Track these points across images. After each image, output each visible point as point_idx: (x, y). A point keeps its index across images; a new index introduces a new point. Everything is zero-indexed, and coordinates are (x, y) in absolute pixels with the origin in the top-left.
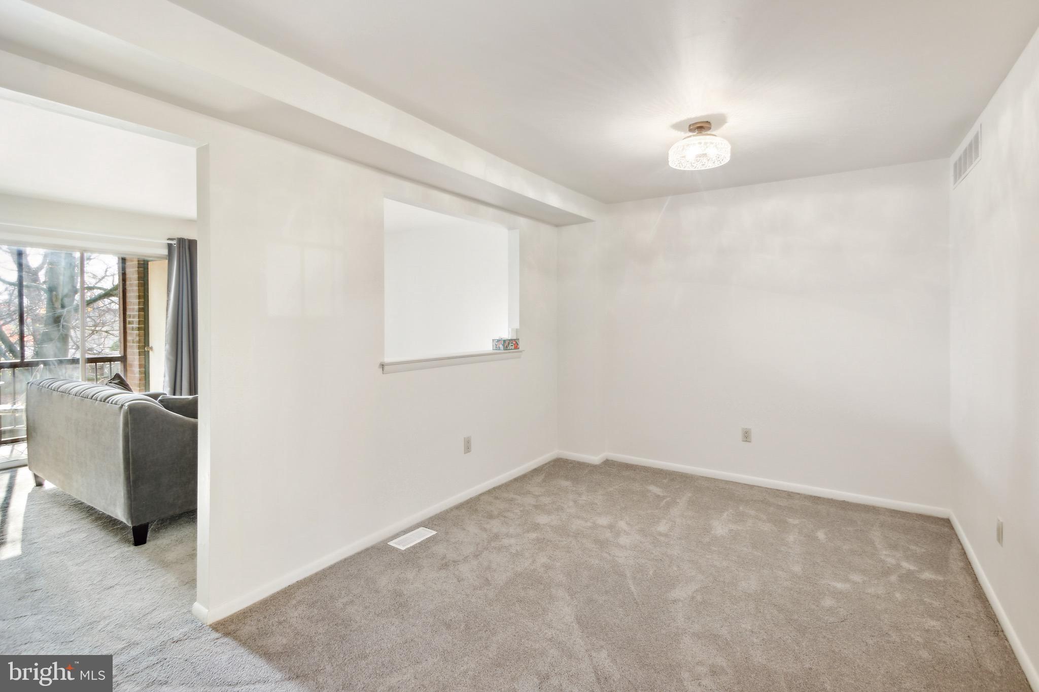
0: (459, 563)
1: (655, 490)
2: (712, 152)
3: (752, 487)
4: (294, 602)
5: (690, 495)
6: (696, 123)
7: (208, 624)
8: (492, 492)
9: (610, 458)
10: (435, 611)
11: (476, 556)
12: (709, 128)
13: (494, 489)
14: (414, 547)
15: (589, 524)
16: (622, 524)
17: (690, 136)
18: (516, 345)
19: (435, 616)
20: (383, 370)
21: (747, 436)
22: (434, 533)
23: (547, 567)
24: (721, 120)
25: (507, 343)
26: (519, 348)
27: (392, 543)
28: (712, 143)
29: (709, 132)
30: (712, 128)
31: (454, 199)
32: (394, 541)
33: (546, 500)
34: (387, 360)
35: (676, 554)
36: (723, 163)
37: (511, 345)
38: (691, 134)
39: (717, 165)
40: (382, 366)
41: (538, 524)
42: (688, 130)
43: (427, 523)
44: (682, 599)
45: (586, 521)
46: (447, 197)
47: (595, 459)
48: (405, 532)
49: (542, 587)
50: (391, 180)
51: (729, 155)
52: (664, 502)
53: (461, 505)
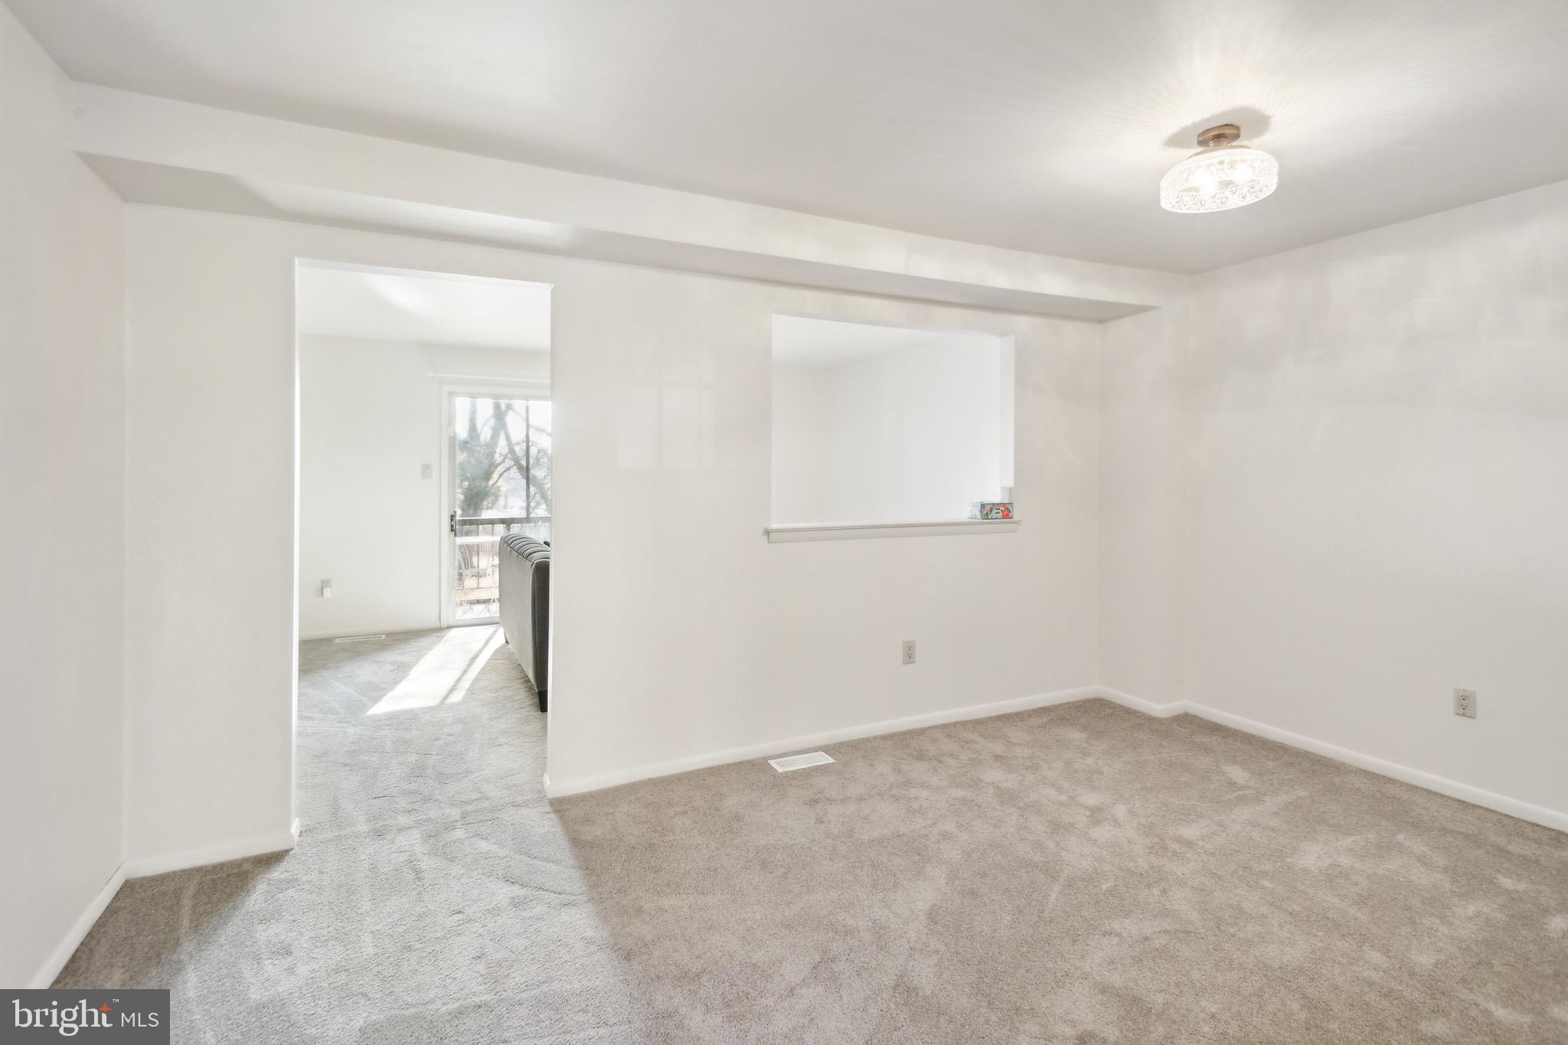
0: (833, 802)
1: (1238, 774)
2: (1242, 175)
3: (1465, 805)
4: (633, 798)
5: (1302, 793)
6: (1208, 131)
7: (549, 797)
8: (949, 729)
9: (1193, 712)
10: (762, 847)
11: (861, 800)
12: (1237, 136)
13: (955, 724)
14: (794, 772)
15: (1063, 798)
16: (1121, 811)
17: (1200, 153)
18: (1006, 512)
19: (757, 852)
20: (768, 538)
21: (1465, 705)
22: (831, 760)
23: (945, 836)
24: (1260, 122)
25: (988, 508)
26: (1012, 518)
27: (772, 762)
28: (1243, 161)
29: (1235, 144)
30: (1242, 135)
31: (886, 303)
32: (774, 760)
33: (1022, 752)
34: (774, 526)
35: (1179, 873)
36: (1262, 196)
37: (998, 513)
38: (1200, 149)
39: (1251, 200)
40: (767, 532)
41: (980, 781)
42: (1196, 141)
43: (828, 749)
44: (1125, 934)
45: (1061, 793)
46: (875, 303)
47: (1160, 708)
48: (797, 753)
49: (917, 858)
50: (784, 292)
51: (1276, 180)
52: (1235, 794)
53: (891, 736)
